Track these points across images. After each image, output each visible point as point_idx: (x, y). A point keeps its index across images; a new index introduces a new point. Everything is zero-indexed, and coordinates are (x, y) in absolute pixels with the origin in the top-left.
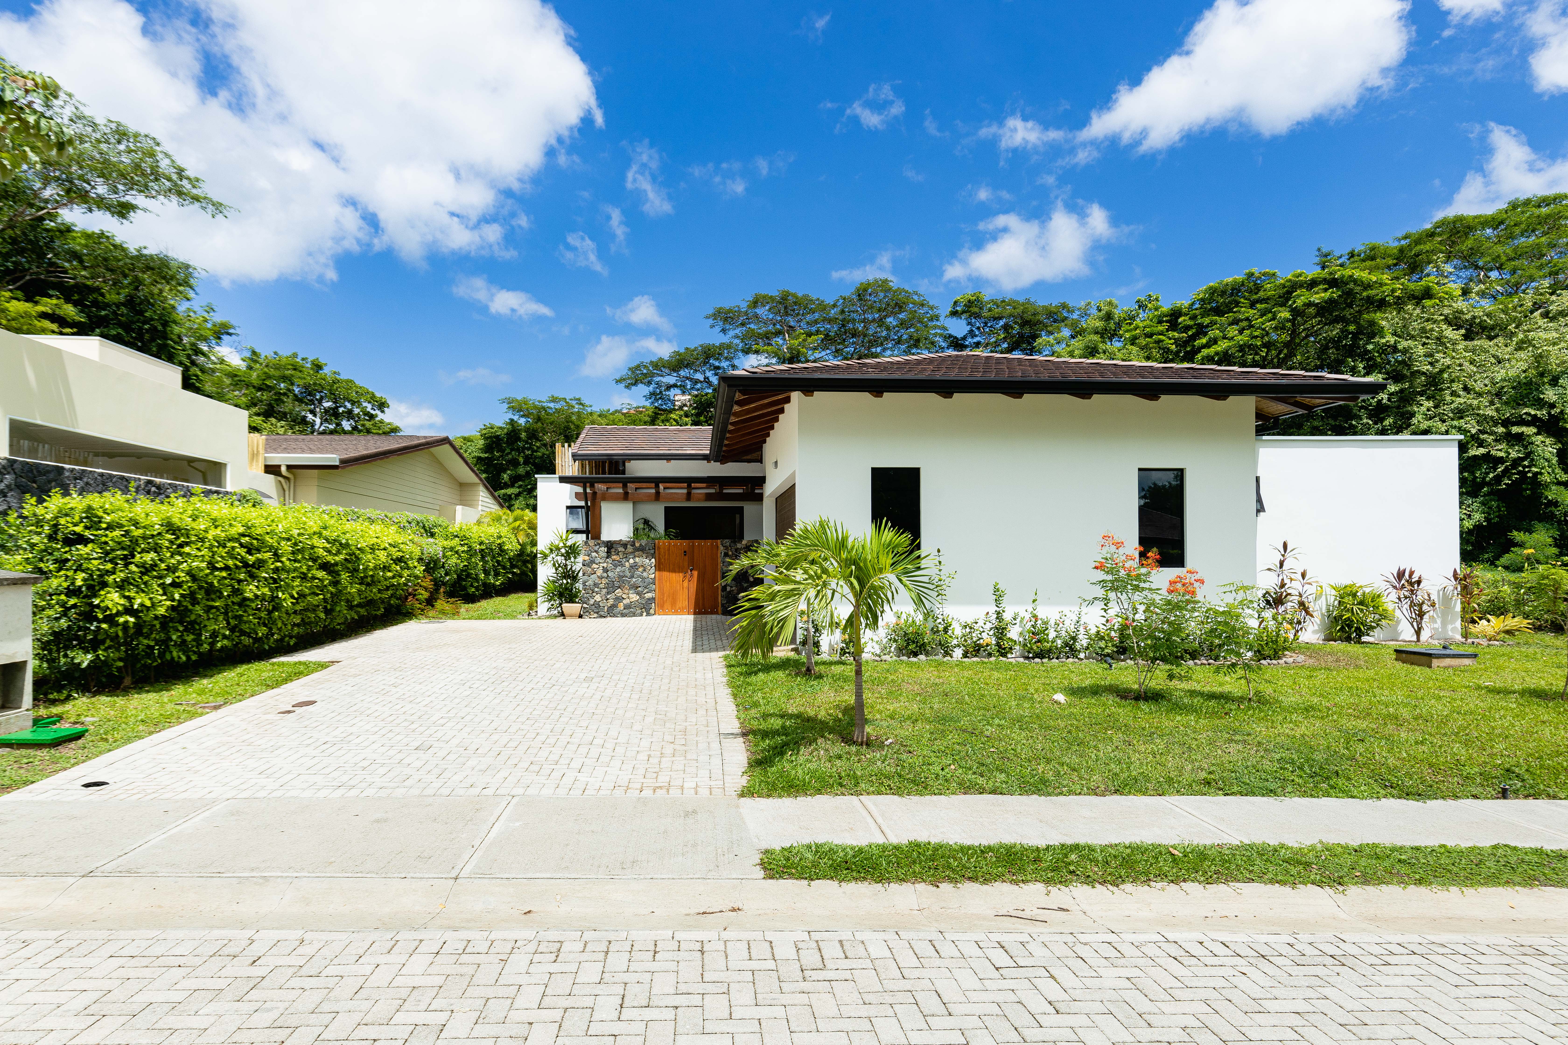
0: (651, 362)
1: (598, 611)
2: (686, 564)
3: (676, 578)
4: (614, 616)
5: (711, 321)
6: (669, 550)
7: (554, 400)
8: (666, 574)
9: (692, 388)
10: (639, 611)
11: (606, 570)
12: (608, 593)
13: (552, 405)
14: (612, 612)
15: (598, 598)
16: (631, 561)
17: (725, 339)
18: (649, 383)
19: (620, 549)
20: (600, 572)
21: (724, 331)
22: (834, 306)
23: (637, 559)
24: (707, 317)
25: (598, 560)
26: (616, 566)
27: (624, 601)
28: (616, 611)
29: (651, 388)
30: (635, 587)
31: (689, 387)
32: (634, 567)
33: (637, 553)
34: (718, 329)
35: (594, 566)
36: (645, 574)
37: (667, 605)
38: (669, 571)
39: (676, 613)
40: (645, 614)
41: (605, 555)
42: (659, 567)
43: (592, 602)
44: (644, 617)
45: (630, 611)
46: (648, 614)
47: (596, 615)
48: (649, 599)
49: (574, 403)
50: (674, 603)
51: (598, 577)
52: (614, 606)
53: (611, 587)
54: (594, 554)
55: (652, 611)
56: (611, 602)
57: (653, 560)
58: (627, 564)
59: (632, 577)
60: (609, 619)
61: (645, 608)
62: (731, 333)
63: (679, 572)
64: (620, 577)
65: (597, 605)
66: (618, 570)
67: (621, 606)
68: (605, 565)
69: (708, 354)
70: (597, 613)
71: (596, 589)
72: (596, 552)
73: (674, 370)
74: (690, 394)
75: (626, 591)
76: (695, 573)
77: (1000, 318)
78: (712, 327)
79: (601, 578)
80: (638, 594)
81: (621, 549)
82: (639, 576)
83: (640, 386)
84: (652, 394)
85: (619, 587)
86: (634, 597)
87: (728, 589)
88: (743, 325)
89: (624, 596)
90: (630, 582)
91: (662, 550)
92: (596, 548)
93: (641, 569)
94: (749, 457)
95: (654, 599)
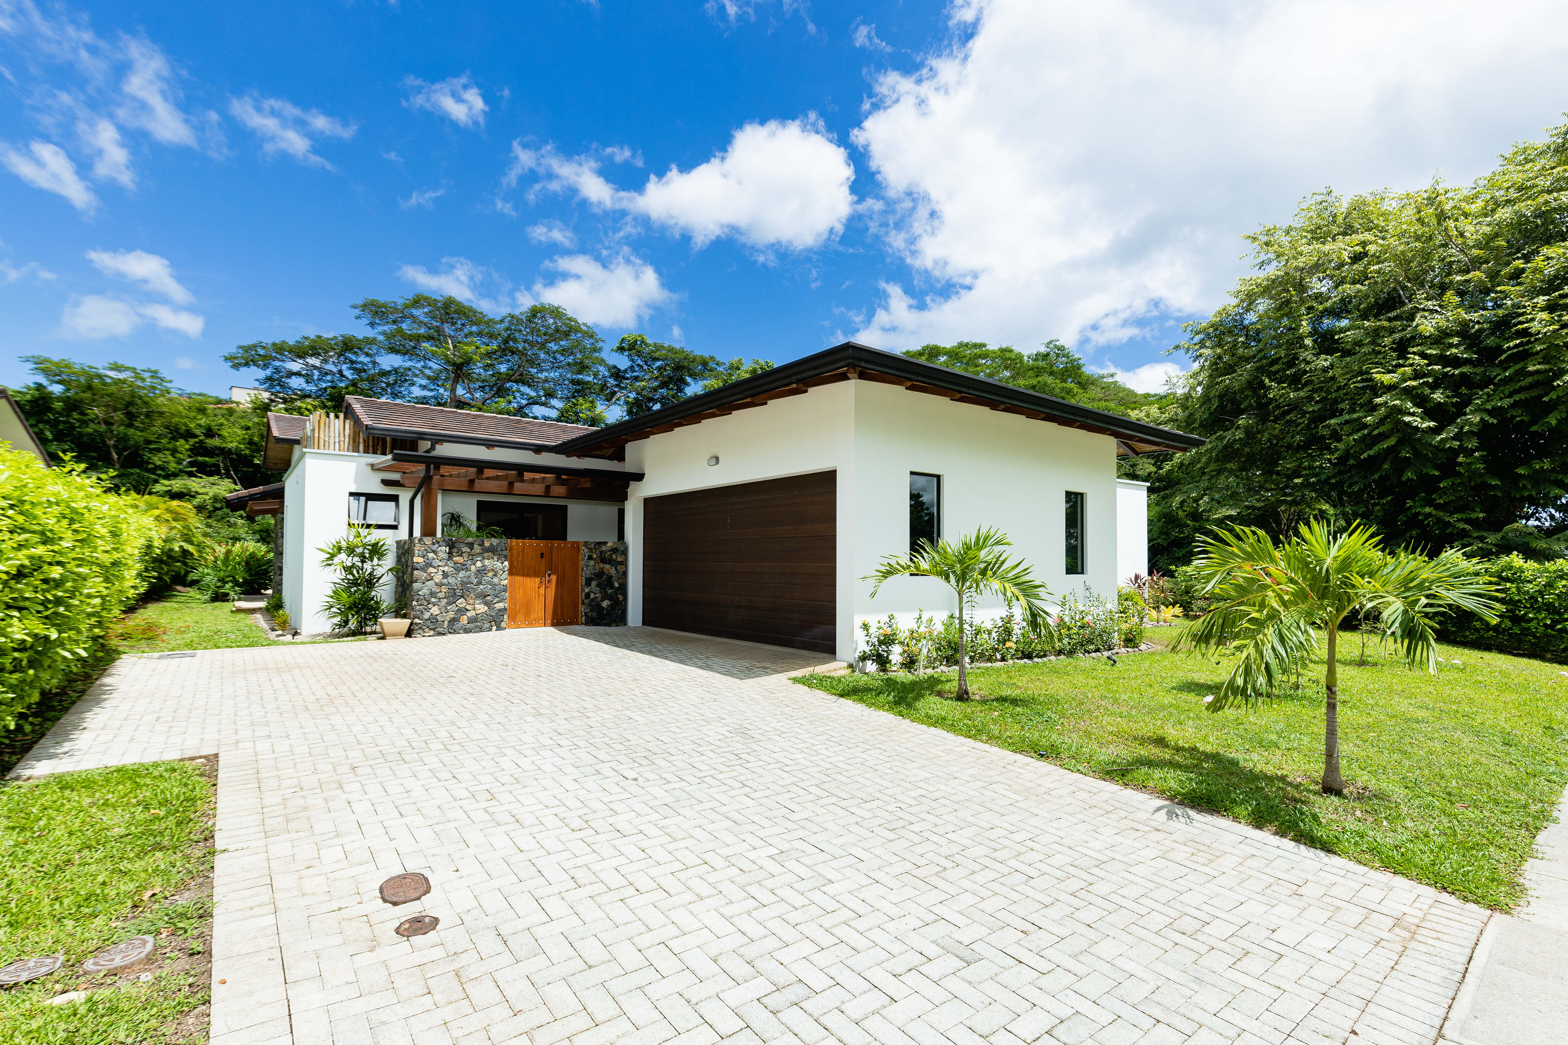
0: (274, 344)
1: (436, 628)
2: (543, 568)
3: (532, 583)
4: (455, 632)
5: (357, 312)
6: (523, 551)
7: (116, 368)
8: (519, 579)
9: (319, 380)
10: (488, 625)
11: (445, 575)
12: (449, 604)
13: (112, 374)
14: (453, 627)
15: (435, 610)
16: (479, 564)
17: (370, 333)
18: (265, 367)
19: (464, 549)
20: (438, 578)
21: (372, 325)
22: (502, 321)
23: (486, 562)
24: (354, 307)
25: (436, 563)
26: (458, 570)
27: (468, 614)
28: (457, 626)
29: (268, 372)
30: (483, 596)
31: (316, 377)
32: (481, 572)
33: (486, 555)
34: (365, 321)
35: (431, 570)
36: (496, 580)
37: (520, 617)
38: (523, 575)
39: (531, 625)
40: (494, 628)
41: (446, 556)
42: (512, 572)
43: (427, 615)
44: (494, 633)
45: (476, 625)
46: (499, 628)
47: (432, 633)
48: (500, 610)
49: (146, 375)
50: (527, 614)
51: (436, 584)
52: (453, 621)
53: (453, 596)
54: (431, 555)
55: (503, 624)
56: (451, 615)
57: (506, 563)
58: (473, 568)
59: (479, 583)
60: (450, 636)
61: (495, 621)
62: (380, 329)
63: (535, 576)
64: (463, 583)
65: (433, 620)
66: (461, 575)
67: (464, 620)
68: (446, 569)
69: (348, 346)
70: (434, 629)
71: (433, 600)
72: (434, 552)
73: (300, 357)
74: (316, 385)
75: (471, 601)
76: (554, 578)
77: (658, 359)
78: (358, 317)
79: (440, 585)
80: (486, 604)
81: (466, 549)
82: (490, 583)
83: (253, 368)
84: (269, 379)
85: (462, 597)
86: (482, 608)
87: (592, 596)
88: (394, 322)
89: (468, 607)
90: (475, 590)
91: (515, 552)
92: (434, 547)
93: (490, 574)
94: (599, 453)
95: (505, 609)
